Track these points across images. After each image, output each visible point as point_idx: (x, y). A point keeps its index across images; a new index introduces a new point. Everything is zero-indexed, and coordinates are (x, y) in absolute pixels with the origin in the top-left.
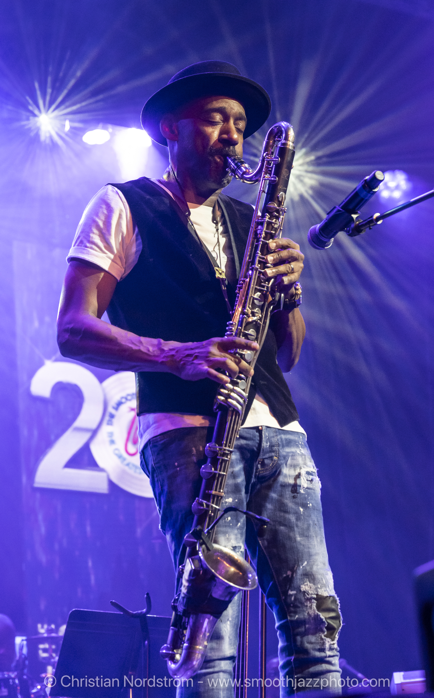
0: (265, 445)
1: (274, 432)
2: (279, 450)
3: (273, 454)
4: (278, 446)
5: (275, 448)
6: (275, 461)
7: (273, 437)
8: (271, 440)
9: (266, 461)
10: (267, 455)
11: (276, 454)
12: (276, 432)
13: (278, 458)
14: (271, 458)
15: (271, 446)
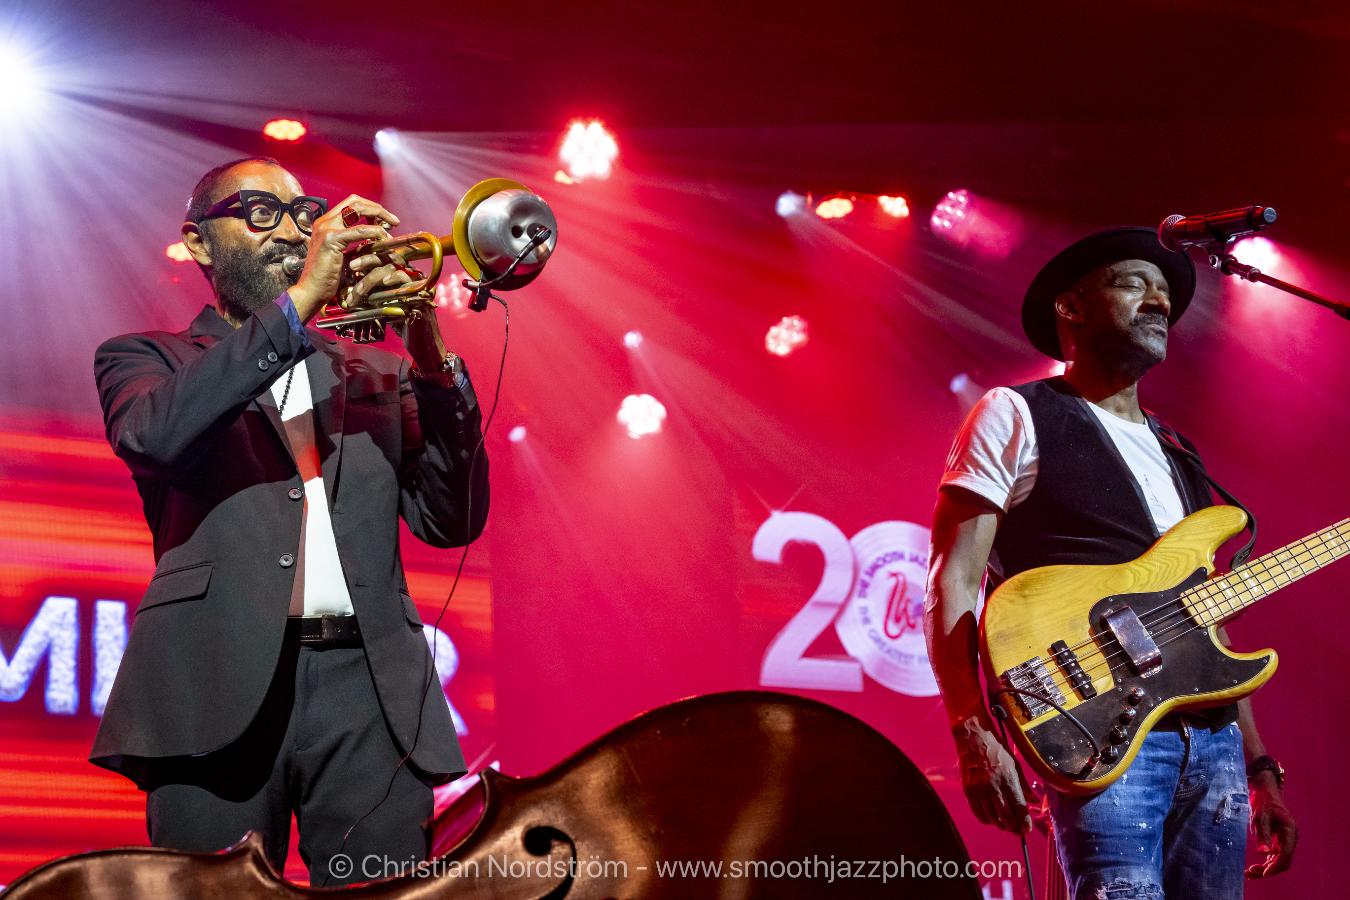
0: (1193, 758)
1: (1205, 741)
2: (1208, 766)
3: (1201, 771)
4: (1209, 761)
5: (1204, 763)
6: (1202, 780)
7: (1203, 748)
8: (1200, 753)
9: (1191, 780)
10: (1194, 772)
11: (1204, 771)
12: (1207, 741)
13: (1206, 776)
14: (1198, 776)
15: (1200, 760)
